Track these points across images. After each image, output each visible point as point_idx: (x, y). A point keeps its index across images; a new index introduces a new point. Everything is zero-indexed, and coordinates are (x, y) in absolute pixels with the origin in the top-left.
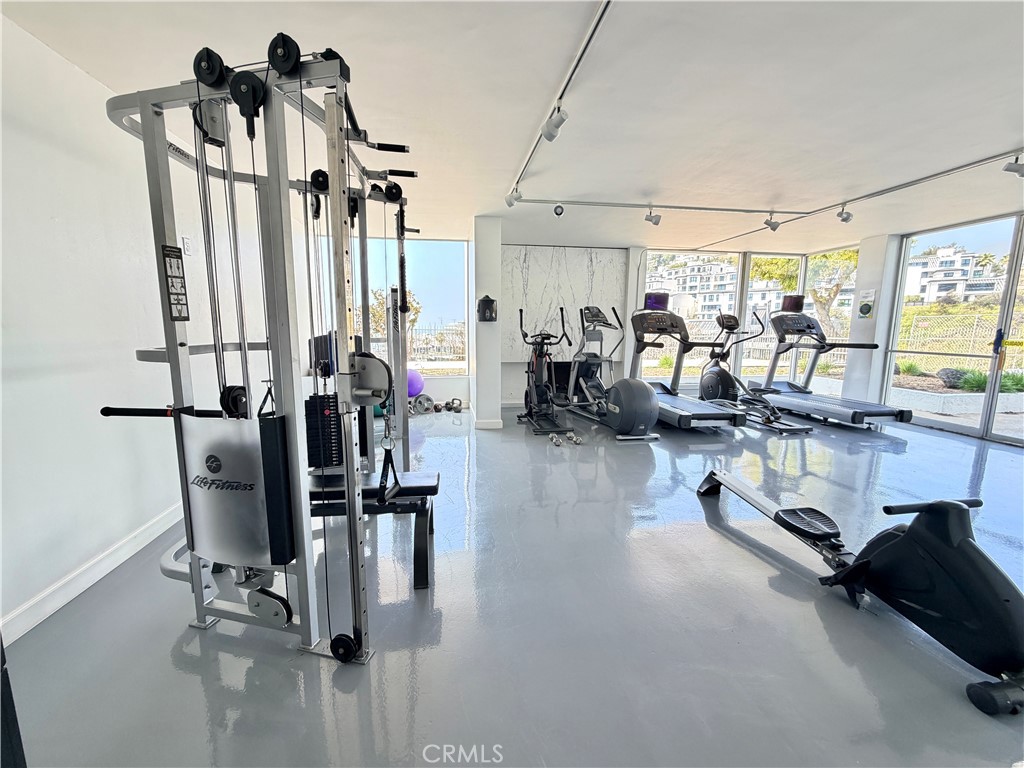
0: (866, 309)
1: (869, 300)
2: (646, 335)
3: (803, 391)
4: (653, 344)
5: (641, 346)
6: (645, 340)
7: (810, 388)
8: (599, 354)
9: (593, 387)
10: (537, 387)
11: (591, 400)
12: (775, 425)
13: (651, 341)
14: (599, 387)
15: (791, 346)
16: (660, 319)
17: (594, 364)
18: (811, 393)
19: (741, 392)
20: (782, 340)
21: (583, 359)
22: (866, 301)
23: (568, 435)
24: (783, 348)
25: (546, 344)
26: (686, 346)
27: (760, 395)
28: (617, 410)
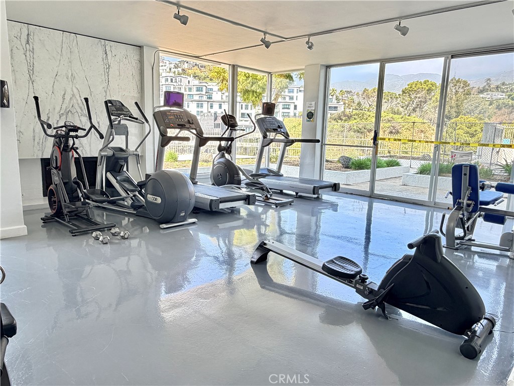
0: (310, 115)
1: (312, 109)
2: (168, 130)
3: (277, 174)
4: (176, 138)
5: (165, 140)
6: (169, 135)
7: (282, 172)
8: (124, 148)
9: (124, 181)
10: (65, 184)
11: (124, 194)
12: (271, 201)
13: (174, 135)
14: (129, 181)
15: (272, 141)
16: (178, 116)
17: (121, 158)
18: (282, 176)
19: (242, 177)
20: (265, 137)
21: (110, 153)
22: (310, 110)
23: (113, 231)
24: (267, 142)
25: (73, 137)
26: (202, 141)
27: (257, 179)
28: (159, 200)
